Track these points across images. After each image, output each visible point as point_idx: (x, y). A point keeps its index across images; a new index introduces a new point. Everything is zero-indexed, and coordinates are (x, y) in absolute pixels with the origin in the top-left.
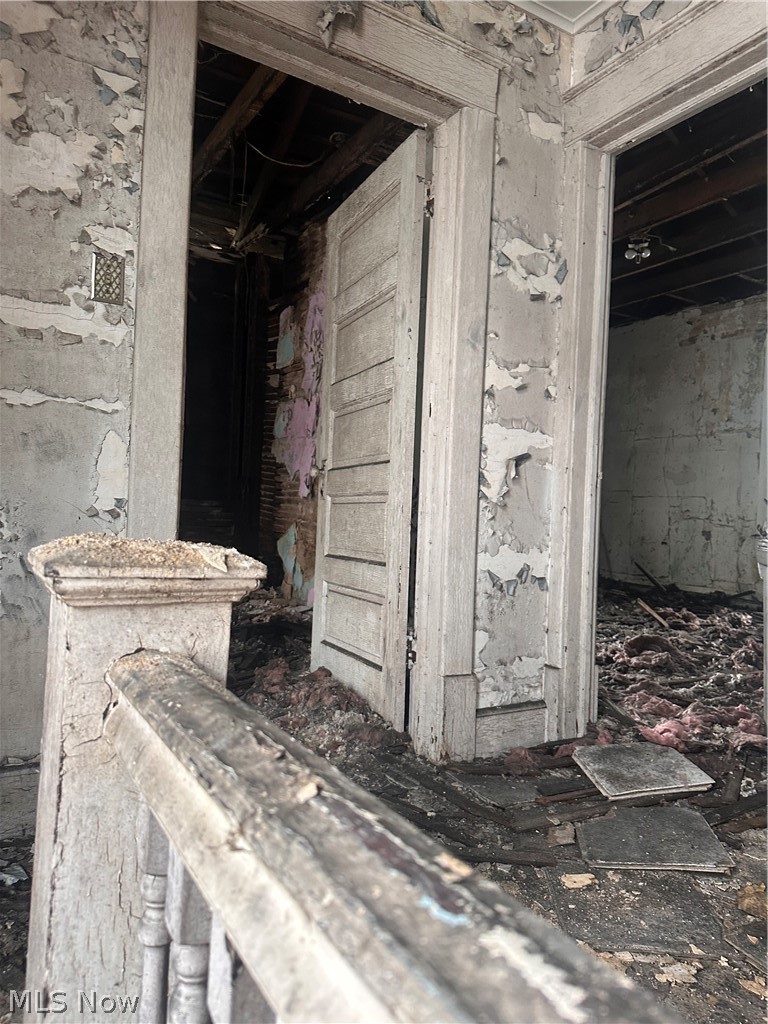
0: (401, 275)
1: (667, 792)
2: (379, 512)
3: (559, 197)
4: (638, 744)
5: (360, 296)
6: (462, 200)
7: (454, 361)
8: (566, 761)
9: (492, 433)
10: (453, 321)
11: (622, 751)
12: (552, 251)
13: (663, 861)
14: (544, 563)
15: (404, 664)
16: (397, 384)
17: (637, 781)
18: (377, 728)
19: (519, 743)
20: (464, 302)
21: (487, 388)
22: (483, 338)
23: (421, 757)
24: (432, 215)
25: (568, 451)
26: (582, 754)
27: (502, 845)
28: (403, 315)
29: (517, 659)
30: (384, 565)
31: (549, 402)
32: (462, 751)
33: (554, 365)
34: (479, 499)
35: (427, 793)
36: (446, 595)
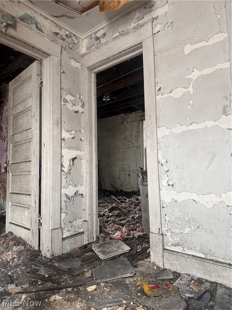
0: (33, 103)
1: (118, 254)
2: (28, 178)
3: (81, 84)
4: (110, 240)
5: (20, 108)
6: (51, 82)
7: (51, 130)
8: (90, 250)
9: (65, 151)
10: (50, 118)
11: (106, 243)
12: (80, 99)
13: (116, 276)
14: (82, 189)
15: (38, 227)
16: (33, 136)
17: (110, 252)
18: (29, 250)
19: (76, 247)
20: (53, 112)
21: (62, 138)
22: (60, 123)
23: (44, 257)
24: (42, 86)
25: (88, 156)
26: (95, 247)
27: (69, 282)
28: (34, 115)
29: (75, 220)
30: (30, 195)
31: (82, 142)
32: (58, 252)
33: (82, 131)
34: (61, 172)
35: (46, 269)
36: (51, 203)
